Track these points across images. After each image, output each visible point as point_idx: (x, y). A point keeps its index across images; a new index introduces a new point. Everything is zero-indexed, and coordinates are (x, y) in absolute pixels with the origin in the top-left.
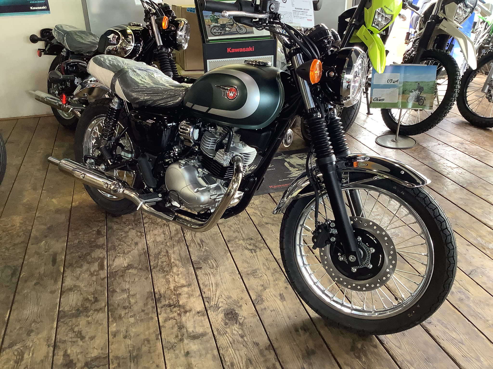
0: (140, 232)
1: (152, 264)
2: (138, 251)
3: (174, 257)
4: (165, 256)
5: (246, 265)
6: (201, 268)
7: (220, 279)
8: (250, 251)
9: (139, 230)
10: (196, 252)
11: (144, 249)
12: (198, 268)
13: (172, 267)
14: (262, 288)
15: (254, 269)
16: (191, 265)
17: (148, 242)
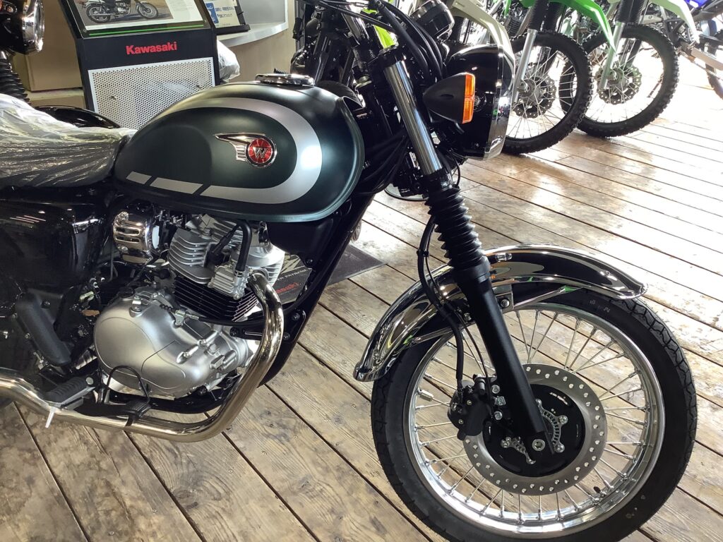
0: (30, 451)
1: (85, 522)
2: (42, 498)
3: (128, 493)
4: (107, 495)
5: (282, 474)
6: (196, 505)
7: (244, 520)
8: (277, 440)
9: (24, 446)
10: (171, 471)
11: (52, 490)
12: (189, 507)
13: (133, 520)
14: (334, 517)
15: (301, 477)
16: (173, 504)
17: (56, 471)
